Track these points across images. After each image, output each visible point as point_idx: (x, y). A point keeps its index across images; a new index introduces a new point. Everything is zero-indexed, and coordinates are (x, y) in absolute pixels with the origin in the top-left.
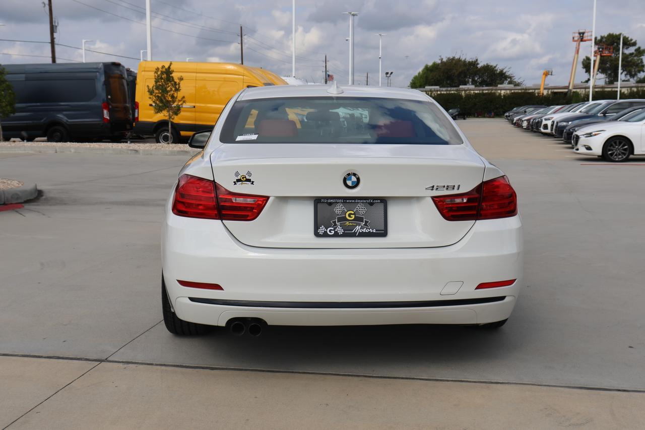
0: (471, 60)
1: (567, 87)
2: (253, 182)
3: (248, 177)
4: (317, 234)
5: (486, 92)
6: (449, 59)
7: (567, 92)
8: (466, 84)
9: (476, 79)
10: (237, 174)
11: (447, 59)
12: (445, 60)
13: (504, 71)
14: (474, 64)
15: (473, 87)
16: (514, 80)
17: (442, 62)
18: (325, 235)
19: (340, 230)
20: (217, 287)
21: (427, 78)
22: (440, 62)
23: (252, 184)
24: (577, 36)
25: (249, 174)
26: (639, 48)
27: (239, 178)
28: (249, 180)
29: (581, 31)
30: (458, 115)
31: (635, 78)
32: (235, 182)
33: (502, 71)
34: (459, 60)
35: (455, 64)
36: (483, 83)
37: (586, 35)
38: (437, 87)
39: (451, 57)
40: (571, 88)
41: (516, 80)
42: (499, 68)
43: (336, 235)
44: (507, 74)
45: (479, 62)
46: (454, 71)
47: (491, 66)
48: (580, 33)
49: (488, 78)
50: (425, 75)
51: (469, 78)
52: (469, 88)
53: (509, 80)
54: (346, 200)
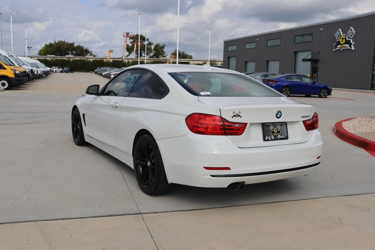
0: (71, 43)
1: (122, 58)
2: (241, 116)
3: (239, 114)
4: (265, 140)
5: (83, 59)
6: (59, 41)
7: (122, 61)
8: (68, 55)
9: (73, 52)
10: (234, 113)
11: (58, 41)
12: (57, 42)
13: (88, 49)
14: (73, 45)
15: (72, 56)
16: (93, 54)
17: (55, 43)
18: (268, 140)
19: (273, 138)
20: (228, 169)
21: (47, 50)
22: (54, 42)
23: (241, 117)
24: (125, 35)
25: (240, 113)
26: (150, 42)
27: (235, 115)
28: (239, 116)
29: (127, 32)
30: (69, 70)
31: (149, 55)
32: (232, 117)
33: (87, 49)
34: (64, 42)
35: (62, 44)
36: (77, 55)
37: (129, 34)
38: (54, 56)
39: (60, 41)
40: (123, 59)
41: (94, 53)
42: (85, 47)
43: (272, 140)
44: (89, 50)
45: (75, 44)
46: (62, 48)
47: (81, 46)
48: (127, 33)
49: (79, 52)
50: (46, 49)
51: (70, 52)
52: (70, 57)
53: (90, 53)
54: (274, 123)
